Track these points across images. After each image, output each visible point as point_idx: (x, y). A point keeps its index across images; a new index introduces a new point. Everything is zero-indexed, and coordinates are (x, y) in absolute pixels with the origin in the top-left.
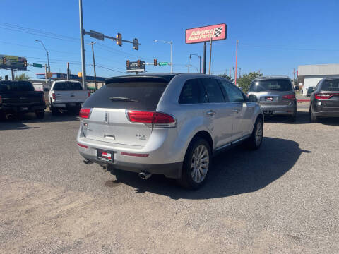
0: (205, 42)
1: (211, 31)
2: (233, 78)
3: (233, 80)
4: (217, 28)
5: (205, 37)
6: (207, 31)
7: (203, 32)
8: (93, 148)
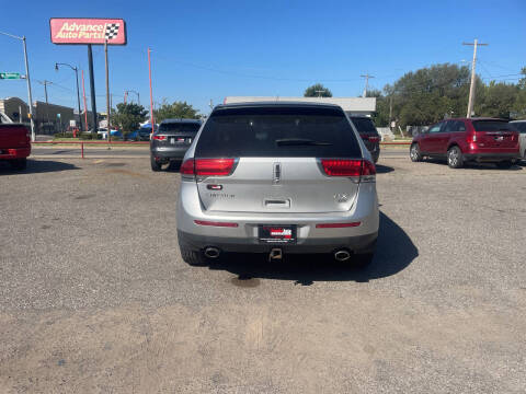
0: (90, 45)
1: (99, 28)
2: (146, 109)
3: (146, 112)
4: (110, 25)
5: (88, 36)
6: (92, 28)
7: (84, 28)
8: (250, 225)
